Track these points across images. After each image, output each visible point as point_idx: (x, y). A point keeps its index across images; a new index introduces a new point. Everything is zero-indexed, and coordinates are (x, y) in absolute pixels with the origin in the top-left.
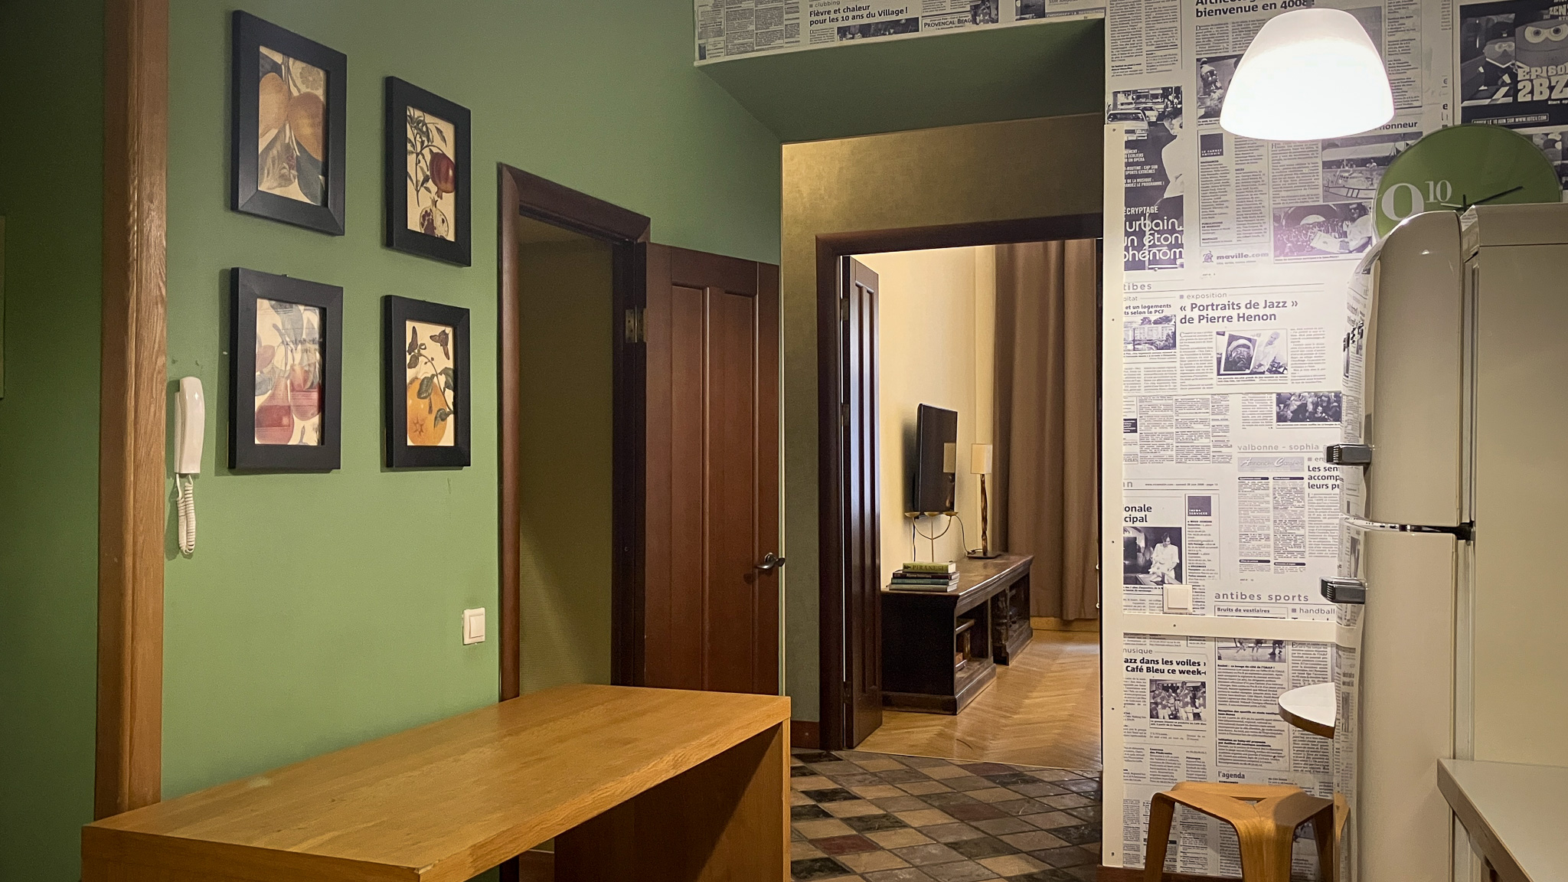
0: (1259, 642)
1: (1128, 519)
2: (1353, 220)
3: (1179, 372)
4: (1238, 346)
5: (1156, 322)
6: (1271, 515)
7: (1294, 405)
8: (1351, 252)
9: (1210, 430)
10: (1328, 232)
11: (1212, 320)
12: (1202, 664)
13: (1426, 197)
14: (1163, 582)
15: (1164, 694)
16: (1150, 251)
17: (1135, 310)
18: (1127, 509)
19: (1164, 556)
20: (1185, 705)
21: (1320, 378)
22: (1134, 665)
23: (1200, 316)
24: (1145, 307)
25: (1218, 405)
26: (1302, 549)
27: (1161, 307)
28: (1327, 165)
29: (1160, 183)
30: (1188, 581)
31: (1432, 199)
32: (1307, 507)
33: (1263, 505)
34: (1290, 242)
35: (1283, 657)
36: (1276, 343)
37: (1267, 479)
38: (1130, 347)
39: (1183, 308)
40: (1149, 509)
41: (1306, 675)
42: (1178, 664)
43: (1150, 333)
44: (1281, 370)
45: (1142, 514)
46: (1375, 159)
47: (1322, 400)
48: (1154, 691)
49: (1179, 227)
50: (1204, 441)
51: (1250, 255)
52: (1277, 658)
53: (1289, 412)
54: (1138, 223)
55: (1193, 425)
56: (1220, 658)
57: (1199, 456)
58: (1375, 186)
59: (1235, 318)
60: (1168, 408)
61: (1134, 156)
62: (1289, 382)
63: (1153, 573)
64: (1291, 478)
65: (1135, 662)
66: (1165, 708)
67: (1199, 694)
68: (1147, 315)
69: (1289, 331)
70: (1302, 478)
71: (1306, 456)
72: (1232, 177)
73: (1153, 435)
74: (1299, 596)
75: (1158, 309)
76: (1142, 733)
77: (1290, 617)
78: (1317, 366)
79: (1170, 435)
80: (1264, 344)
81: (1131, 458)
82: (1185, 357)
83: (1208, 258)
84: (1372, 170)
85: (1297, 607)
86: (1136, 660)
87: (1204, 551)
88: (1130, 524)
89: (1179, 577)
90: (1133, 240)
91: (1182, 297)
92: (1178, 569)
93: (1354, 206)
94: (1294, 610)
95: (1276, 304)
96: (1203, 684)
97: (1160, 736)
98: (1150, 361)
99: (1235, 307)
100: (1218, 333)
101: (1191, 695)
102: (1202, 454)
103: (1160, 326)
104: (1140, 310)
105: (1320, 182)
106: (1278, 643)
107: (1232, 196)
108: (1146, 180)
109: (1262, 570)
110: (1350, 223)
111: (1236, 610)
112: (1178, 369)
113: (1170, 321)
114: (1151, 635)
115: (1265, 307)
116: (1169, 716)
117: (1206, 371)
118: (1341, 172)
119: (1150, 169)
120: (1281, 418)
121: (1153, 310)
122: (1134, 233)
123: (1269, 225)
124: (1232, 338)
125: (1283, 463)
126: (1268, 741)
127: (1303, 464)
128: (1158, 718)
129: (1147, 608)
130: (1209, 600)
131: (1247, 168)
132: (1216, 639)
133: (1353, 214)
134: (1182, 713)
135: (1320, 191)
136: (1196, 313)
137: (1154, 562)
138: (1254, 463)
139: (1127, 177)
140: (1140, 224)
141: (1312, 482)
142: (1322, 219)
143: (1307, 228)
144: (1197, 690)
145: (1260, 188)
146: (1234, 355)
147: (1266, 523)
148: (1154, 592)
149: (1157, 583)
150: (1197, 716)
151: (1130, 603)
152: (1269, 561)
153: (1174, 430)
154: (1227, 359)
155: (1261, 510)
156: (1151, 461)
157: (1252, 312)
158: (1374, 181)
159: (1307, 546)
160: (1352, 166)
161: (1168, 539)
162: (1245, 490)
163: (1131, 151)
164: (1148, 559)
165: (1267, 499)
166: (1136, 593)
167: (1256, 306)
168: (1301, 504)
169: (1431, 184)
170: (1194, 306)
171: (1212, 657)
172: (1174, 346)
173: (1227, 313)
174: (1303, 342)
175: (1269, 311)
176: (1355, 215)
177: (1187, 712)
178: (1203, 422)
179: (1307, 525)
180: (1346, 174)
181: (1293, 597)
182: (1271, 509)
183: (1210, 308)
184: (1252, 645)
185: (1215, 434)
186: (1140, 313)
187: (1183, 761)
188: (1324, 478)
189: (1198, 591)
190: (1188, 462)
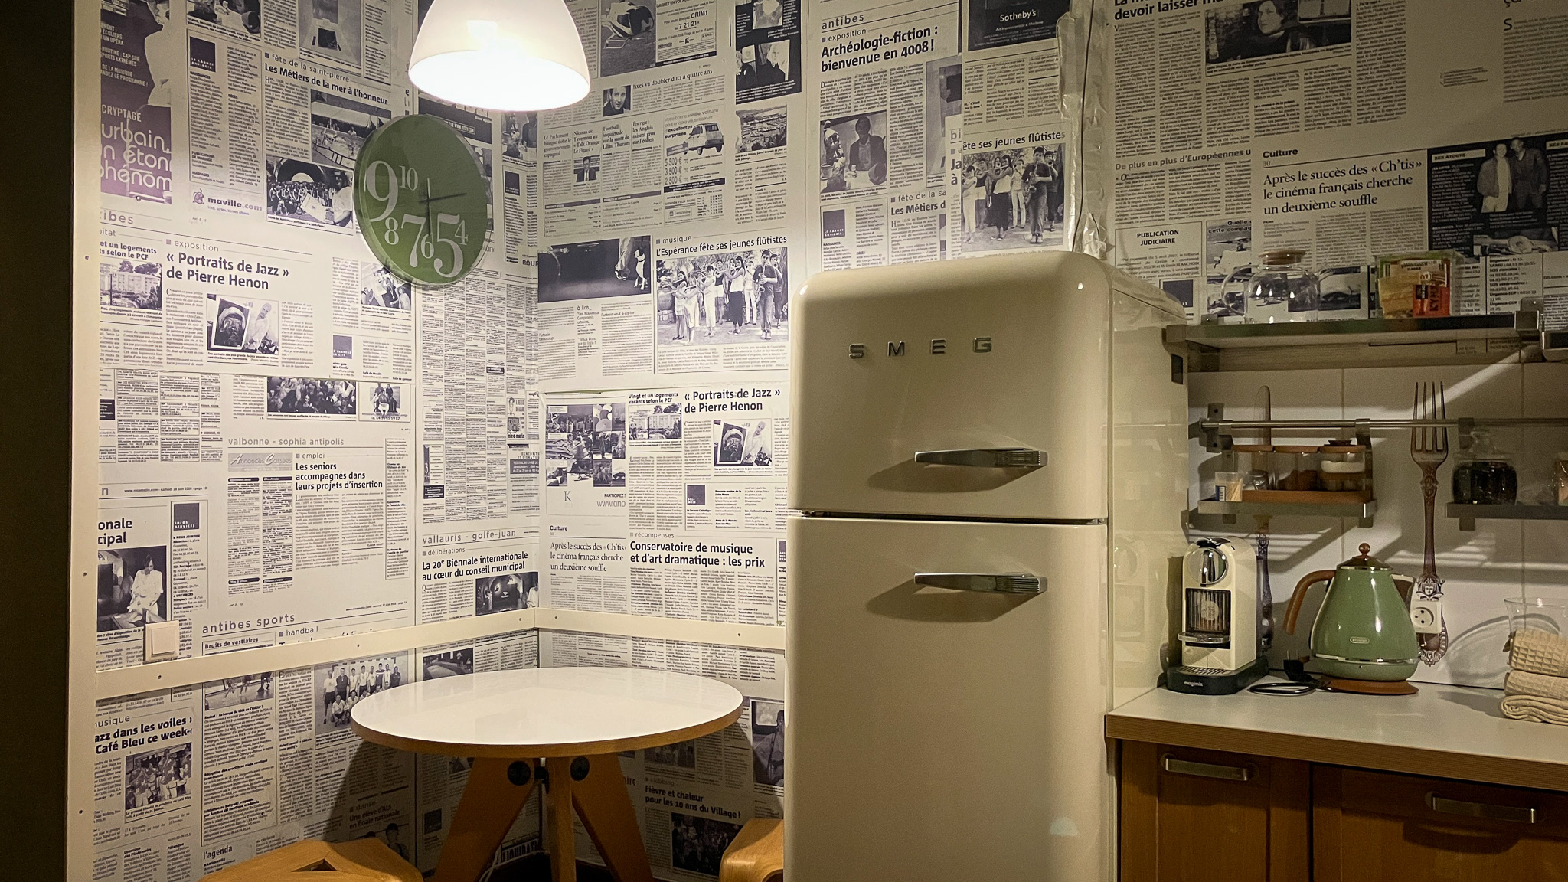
0: (247, 679)
1: (102, 540)
2: (338, 189)
3: (165, 341)
4: (230, 316)
5: (138, 271)
6: (260, 523)
7: (285, 391)
8: (335, 224)
9: (200, 418)
10: (316, 197)
11: (202, 277)
12: (188, 720)
13: (400, 184)
14: (143, 622)
15: (143, 771)
16: (131, 172)
17: (113, 249)
19: (146, 585)
20: (168, 779)
21: (308, 363)
22: (106, 743)
23: (189, 271)
24: (125, 247)
25: (208, 386)
26: (290, 561)
27: (144, 250)
28: (317, 120)
29: (142, 83)
30: (173, 615)
31: (403, 186)
32: (294, 512)
33: (254, 512)
34: (283, 198)
35: (270, 692)
36: (268, 315)
37: (257, 479)
38: (106, 299)
39: (170, 257)
40: (129, 524)
41: (292, 708)
42: (160, 727)
43: (131, 284)
44: (272, 349)
45: (120, 532)
46: (356, 128)
47: (309, 388)
48: (131, 772)
49: (165, 149)
50: (192, 433)
51: (243, 205)
52: (265, 694)
53: (279, 400)
54: (116, 129)
55: (180, 412)
56: (207, 708)
57: (187, 452)
58: (355, 157)
59: (227, 280)
60: (152, 387)
61: (110, 33)
62: (280, 364)
63: (133, 611)
64: (281, 479)
65: (108, 738)
66: (144, 791)
67: (185, 760)
68: (127, 258)
69: (280, 304)
70: (290, 478)
71: (295, 452)
72: (225, 100)
73: (134, 422)
74: (286, 616)
75: (141, 253)
76: (113, 835)
77: (277, 643)
78: (306, 349)
79: (152, 425)
80: (257, 316)
81: (107, 455)
82: (173, 321)
83: (199, 198)
84: (352, 138)
85: (284, 630)
86: (108, 735)
87: (191, 574)
88: (105, 547)
89: (162, 614)
90: (109, 150)
91: (169, 242)
92: (162, 602)
93: (338, 173)
94: (281, 634)
95: (268, 270)
96: (189, 746)
97: (137, 831)
98: (132, 321)
99: (227, 265)
100: (209, 296)
101: (175, 764)
102: (188, 450)
103: (144, 276)
104: (119, 250)
105: (309, 137)
106: (266, 676)
107: (224, 126)
108: (126, 73)
109: (251, 589)
110: (334, 192)
111: (225, 645)
112: (165, 337)
113: (156, 271)
114: (128, 696)
115: (257, 272)
116: (149, 799)
117: (195, 343)
118: (327, 131)
119: (130, 59)
120: (272, 407)
121: (135, 253)
122: (111, 142)
123: (263, 175)
124: (224, 305)
125: (273, 460)
126: (255, 796)
127: (291, 462)
128: (135, 807)
129: (124, 660)
130: (197, 636)
131: (243, 97)
132: (204, 685)
133: (337, 182)
134: (164, 792)
135: (309, 147)
136: (184, 267)
137: (134, 596)
138: (246, 461)
139: (104, 61)
140: (119, 132)
141: (300, 482)
142: (311, 180)
143: (297, 187)
144: (182, 756)
145: (255, 126)
146: (225, 326)
147: (256, 533)
148: (133, 636)
149: (137, 624)
150: (181, 790)
151: (103, 657)
152: (257, 579)
153: (159, 418)
155: (251, 518)
156: (132, 459)
157: (244, 275)
158: (355, 151)
159: (294, 557)
160: (336, 129)
161: (151, 563)
162: (235, 493)
163: (106, 26)
164: (126, 592)
165: (256, 503)
166: (115, 643)
167: (248, 268)
168: (288, 508)
169: (403, 168)
170: (183, 256)
171: (199, 706)
172: (159, 306)
173: (218, 272)
174: (293, 318)
175: (262, 277)
176: (339, 184)
177: (169, 789)
178: (192, 408)
179: (294, 532)
180: (332, 136)
181: (281, 618)
182: (261, 516)
183: (200, 262)
185: (205, 424)
186: (119, 254)
187: (164, 855)
188: (310, 477)
189: (185, 628)
190: (174, 459)
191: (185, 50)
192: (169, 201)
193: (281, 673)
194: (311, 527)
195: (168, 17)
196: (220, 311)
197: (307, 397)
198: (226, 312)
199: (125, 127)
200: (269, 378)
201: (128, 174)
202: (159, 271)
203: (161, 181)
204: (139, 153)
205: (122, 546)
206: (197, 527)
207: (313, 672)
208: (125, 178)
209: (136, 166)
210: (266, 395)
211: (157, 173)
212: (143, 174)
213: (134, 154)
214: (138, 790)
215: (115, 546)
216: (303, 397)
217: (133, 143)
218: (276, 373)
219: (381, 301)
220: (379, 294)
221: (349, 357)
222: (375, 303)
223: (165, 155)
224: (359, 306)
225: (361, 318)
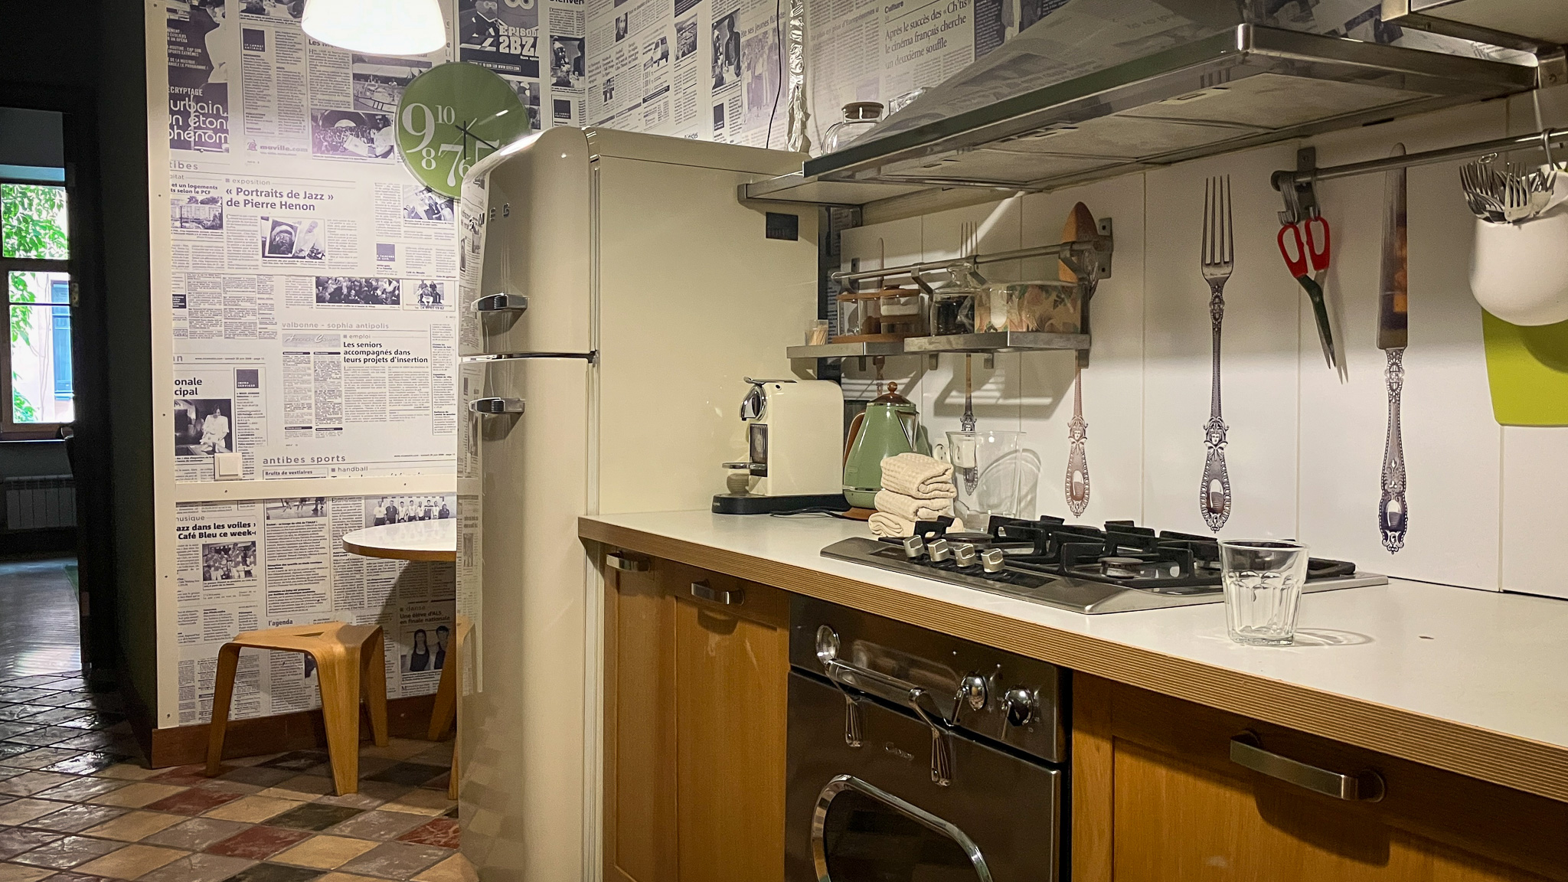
0: (303, 500)
1: (178, 393)
2: (379, 129)
3: (225, 251)
4: (281, 232)
5: (202, 202)
6: (312, 386)
7: (332, 288)
8: (377, 157)
9: (256, 308)
10: (358, 137)
11: (257, 205)
12: (252, 525)
13: (436, 119)
14: (213, 451)
16: (195, 133)
17: (182, 189)
18: (178, 382)
19: (214, 427)
20: (237, 564)
21: (353, 266)
22: (187, 533)
23: (245, 200)
24: (192, 186)
25: (263, 284)
26: (339, 416)
27: (207, 187)
28: (357, 77)
29: (204, 68)
30: (238, 449)
31: (440, 121)
32: (343, 378)
33: (306, 377)
34: (326, 141)
35: (324, 512)
36: (315, 231)
37: (309, 353)
38: (178, 224)
39: (229, 192)
40: (199, 382)
41: (344, 526)
42: (229, 527)
43: (198, 212)
44: (320, 256)
45: (193, 387)
46: (397, 79)
47: (355, 285)
48: (206, 555)
49: (223, 113)
50: (250, 318)
51: (291, 148)
52: (319, 513)
53: (327, 294)
54: (182, 103)
55: (240, 303)
56: (268, 518)
57: (247, 333)
58: (396, 103)
59: (278, 205)
60: (216, 285)
61: (176, 35)
62: (327, 267)
63: (204, 444)
64: (330, 353)
65: (187, 530)
66: (217, 570)
67: (250, 553)
68: (193, 194)
69: (326, 220)
70: (339, 353)
71: (342, 333)
72: (273, 73)
73: (202, 311)
74: (338, 457)
75: (204, 190)
76: (193, 597)
77: (330, 476)
78: (350, 255)
79: (217, 312)
80: (305, 232)
81: (180, 333)
82: (232, 238)
83: (253, 147)
84: (393, 88)
85: (336, 467)
86: (188, 527)
87: (252, 420)
88: (181, 397)
89: (229, 446)
90: (177, 119)
91: (228, 180)
92: (228, 439)
93: (380, 117)
94: (333, 470)
95: (314, 196)
96: (254, 543)
97: (213, 597)
98: (196, 239)
99: (278, 195)
100: (262, 218)
101: (242, 554)
102: (248, 331)
103: (207, 206)
104: (187, 189)
105: (351, 91)
106: (320, 500)
107: (273, 91)
108: (190, 62)
109: (305, 435)
110: (376, 132)
111: (283, 473)
112: (226, 249)
113: (217, 202)
114: (203, 502)
115: (305, 198)
116: (222, 576)
117: (251, 253)
118: (368, 85)
119: (193, 51)
120: (320, 299)
121: (200, 190)
122: (179, 112)
123: (308, 124)
124: (275, 224)
125: (322, 339)
126: (312, 587)
127: (340, 341)
128: (211, 580)
129: (199, 477)
130: (258, 465)
131: (288, 68)
132: (264, 501)
133: (379, 123)
134: (234, 572)
135: (351, 99)
136: (241, 198)
137: (205, 433)
138: (296, 339)
139: (170, 55)
140: (185, 105)
141: (347, 356)
142: (353, 124)
143: (340, 131)
144: (248, 550)
145: (300, 88)
146: (277, 239)
147: (309, 393)
148: (205, 461)
149: (208, 453)
150: (248, 573)
151: (182, 473)
152: (311, 428)
153: (222, 307)
154: (271, 243)
155: (304, 382)
156: (201, 336)
157: (294, 201)
158: (395, 98)
159: (344, 413)
160: (377, 82)
161: (218, 410)
162: (289, 363)
163: (172, 30)
164: (199, 430)
165: (308, 371)
166: (188, 464)
167: (296, 196)
168: (338, 376)
169: (440, 107)
170: (240, 190)
171: (261, 516)
172: (221, 227)
173: (270, 200)
174: (337, 232)
175: (308, 202)
176: (380, 126)
177: (238, 571)
178: (250, 300)
179: (343, 394)
180: (372, 88)
181: (333, 458)
182: (313, 381)
183: (254, 193)
184: (298, 503)
185: (261, 312)
186: (187, 192)
187: (236, 617)
188: (357, 353)
189: (247, 458)
190: (236, 337)
191: (239, 38)
192: (227, 150)
193: (333, 499)
194: (358, 391)
195: (224, 17)
196: (273, 229)
197: (353, 292)
198: (278, 229)
199: (189, 101)
200: (318, 278)
201: (192, 133)
202: (220, 202)
203: (220, 137)
204: (202, 118)
205: (195, 397)
206: (257, 387)
207: (363, 501)
208: (190, 138)
209: (199, 127)
210: (314, 291)
211: (216, 132)
212: (205, 133)
213: (197, 119)
214: (213, 569)
215: (188, 397)
216: (349, 292)
217: (196, 111)
218: (324, 274)
219: (423, 215)
220: (421, 210)
221: (393, 260)
222: (417, 216)
223: (223, 118)
224: (402, 220)
225: (403, 229)
